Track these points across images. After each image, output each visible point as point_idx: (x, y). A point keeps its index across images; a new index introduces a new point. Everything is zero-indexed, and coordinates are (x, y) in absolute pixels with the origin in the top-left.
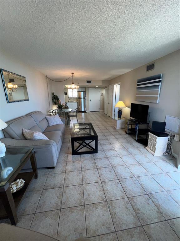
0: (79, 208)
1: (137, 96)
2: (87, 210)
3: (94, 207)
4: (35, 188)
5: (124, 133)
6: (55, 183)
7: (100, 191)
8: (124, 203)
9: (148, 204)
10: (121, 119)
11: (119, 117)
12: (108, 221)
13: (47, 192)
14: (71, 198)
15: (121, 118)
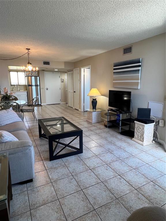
0: (90, 215)
1: (114, 82)
2: (100, 214)
3: (106, 208)
4: (16, 212)
5: (103, 127)
6: (43, 198)
7: (105, 191)
8: (135, 195)
9: (156, 189)
10: (97, 111)
11: (93, 108)
12: (127, 216)
13: (38, 211)
14: (75, 208)
15: (96, 109)
